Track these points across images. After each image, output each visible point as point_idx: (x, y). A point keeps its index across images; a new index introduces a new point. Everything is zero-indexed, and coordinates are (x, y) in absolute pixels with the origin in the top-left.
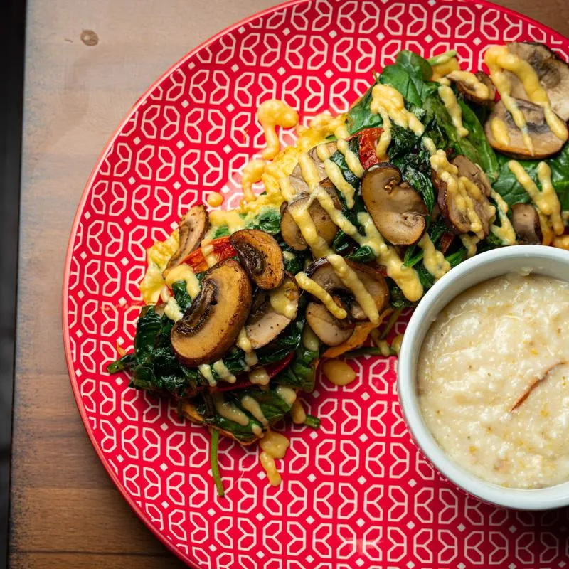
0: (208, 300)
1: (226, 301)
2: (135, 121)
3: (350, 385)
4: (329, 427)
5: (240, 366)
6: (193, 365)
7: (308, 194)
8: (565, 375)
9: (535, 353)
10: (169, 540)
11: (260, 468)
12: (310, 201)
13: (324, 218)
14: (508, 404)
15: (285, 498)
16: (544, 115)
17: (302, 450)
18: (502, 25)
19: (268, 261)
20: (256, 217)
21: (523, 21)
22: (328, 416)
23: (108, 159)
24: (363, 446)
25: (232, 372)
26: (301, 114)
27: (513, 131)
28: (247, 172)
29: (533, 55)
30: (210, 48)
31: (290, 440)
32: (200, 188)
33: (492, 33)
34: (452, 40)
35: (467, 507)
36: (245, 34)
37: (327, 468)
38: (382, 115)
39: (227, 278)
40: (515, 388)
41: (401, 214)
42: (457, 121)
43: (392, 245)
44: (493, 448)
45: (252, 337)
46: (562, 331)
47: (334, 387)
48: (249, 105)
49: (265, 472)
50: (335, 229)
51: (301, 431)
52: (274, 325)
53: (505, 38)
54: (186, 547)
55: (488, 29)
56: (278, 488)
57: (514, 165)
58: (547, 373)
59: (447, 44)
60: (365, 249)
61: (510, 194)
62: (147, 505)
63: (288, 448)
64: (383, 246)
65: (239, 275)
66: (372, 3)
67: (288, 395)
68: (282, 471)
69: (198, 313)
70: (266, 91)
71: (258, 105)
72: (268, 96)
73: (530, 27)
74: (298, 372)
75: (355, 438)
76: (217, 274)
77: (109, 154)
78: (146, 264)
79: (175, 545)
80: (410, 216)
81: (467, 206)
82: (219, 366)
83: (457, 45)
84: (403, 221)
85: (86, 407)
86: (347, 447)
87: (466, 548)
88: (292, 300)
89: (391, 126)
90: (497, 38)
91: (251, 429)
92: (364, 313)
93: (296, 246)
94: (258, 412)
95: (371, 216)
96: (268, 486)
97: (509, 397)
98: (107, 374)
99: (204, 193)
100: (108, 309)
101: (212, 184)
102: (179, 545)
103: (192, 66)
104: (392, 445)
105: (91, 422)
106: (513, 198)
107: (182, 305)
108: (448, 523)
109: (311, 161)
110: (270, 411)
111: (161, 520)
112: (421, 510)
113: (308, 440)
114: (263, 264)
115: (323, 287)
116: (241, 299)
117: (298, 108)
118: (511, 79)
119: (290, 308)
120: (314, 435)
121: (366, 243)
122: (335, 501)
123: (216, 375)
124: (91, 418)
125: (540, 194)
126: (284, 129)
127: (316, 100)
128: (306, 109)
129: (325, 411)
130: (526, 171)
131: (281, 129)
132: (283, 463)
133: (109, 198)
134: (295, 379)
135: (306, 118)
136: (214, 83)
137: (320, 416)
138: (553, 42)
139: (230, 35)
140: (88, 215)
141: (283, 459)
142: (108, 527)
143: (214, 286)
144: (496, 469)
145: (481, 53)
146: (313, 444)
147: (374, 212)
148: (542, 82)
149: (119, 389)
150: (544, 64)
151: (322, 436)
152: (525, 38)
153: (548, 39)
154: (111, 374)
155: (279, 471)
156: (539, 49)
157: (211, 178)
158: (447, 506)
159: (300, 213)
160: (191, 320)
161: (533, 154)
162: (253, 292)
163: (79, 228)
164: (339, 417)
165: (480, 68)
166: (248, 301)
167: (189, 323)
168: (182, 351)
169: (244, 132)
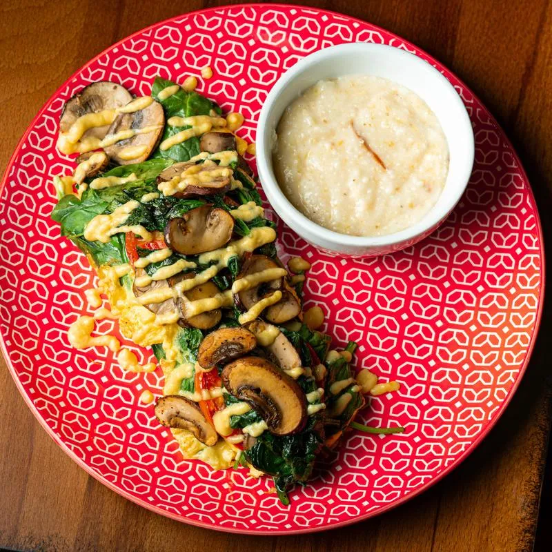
0: (255, 395)
1: (259, 380)
2: (73, 446)
3: (325, 312)
4: (357, 335)
5: (312, 382)
6: (306, 419)
7: (178, 298)
8: (362, 123)
9: (341, 143)
10: (440, 473)
11: (383, 396)
12: (184, 298)
13: (200, 290)
14: (380, 171)
15: (411, 380)
16: (126, 113)
17: (373, 360)
18: (42, 132)
19: (230, 340)
20: (181, 352)
21: (43, 114)
22: (348, 334)
23: (104, 474)
24: (377, 311)
25: (317, 389)
26: (83, 313)
27: (135, 141)
28: (128, 366)
29: (74, 112)
30: (19, 373)
31: (363, 369)
32: (135, 408)
33: (47, 142)
34: (46, 177)
35: (438, 238)
36: (12, 341)
37: (391, 342)
38: (113, 233)
39: (241, 376)
40: (368, 162)
41: (206, 228)
42: (123, 181)
43: (230, 241)
44: (413, 189)
45: (291, 366)
46: (325, 118)
47: (324, 326)
48: (70, 354)
49: (387, 393)
50: (210, 284)
51: (357, 358)
52: (283, 347)
53: (54, 133)
54: (448, 460)
55: (43, 145)
56: (402, 385)
57: (164, 145)
58: (359, 137)
59: (48, 181)
60: (230, 263)
61: (190, 152)
62: (408, 486)
63: (370, 371)
64: (229, 249)
65: (240, 365)
66: (4, 232)
67: (333, 356)
68: (388, 379)
69: (264, 406)
70: (60, 338)
71: (71, 347)
72: (65, 337)
73: (49, 109)
74: (316, 343)
75: (369, 316)
76: (234, 384)
77: (99, 471)
78: (196, 462)
79: (445, 468)
80: (209, 221)
81: (208, 175)
82: (311, 397)
83: (50, 174)
84: (212, 227)
85: (319, 524)
86: (375, 323)
87: (472, 243)
88: (265, 329)
89: (126, 226)
90: (52, 140)
91: (355, 393)
92: (277, 279)
93: (217, 320)
94: (344, 383)
95: (203, 253)
96: (399, 392)
97: (375, 169)
98: (290, 506)
99: (139, 405)
100: (232, 498)
101: (133, 397)
102: (446, 465)
103: (32, 391)
104: (379, 287)
105: (333, 522)
106: (193, 150)
107: (253, 420)
108: (448, 255)
109: (147, 293)
110: (343, 374)
111: (423, 477)
112: (435, 274)
113: (365, 354)
114: (233, 344)
115: (256, 303)
116: (261, 365)
117: (78, 315)
118: (89, 135)
119: (271, 331)
120: (362, 349)
121: (225, 262)
122: (418, 340)
123: (316, 402)
124: (329, 521)
125: (194, 127)
126: (95, 329)
127: (74, 298)
128: (80, 308)
129: (343, 336)
130: (172, 135)
131: (95, 332)
132: (381, 378)
133: (136, 480)
134: (322, 347)
135: (88, 310)
136: (48, 377)
137: (347, 341)
138: (65, 94)
139: (11, 353)
140: (151, 499)
141: (378, 377)
142: (410, 535)
143: (243, 389)
144: (429, 190)
145: (60, 156)
146: (369, 350)
147: (200, 249)
148: (96, 112)
149: (303, 499)
150: (83, 106)
151: (364, 342)
152: (58, 116)
153: (63, 97)
154: (290, 503)
155: (388, 381)
156: (69, 106)
157: (128, 398)
158: (435, 253)
159: (192, 308)
160: (270, 413)
161: (161, 127)
162: (257, 355)
163: (160, 507)
164: (350, 325)
165: (73, 160)
166: (262, 360)
167: (271, 416)
168: (293, 426)
169: (92, 363)
